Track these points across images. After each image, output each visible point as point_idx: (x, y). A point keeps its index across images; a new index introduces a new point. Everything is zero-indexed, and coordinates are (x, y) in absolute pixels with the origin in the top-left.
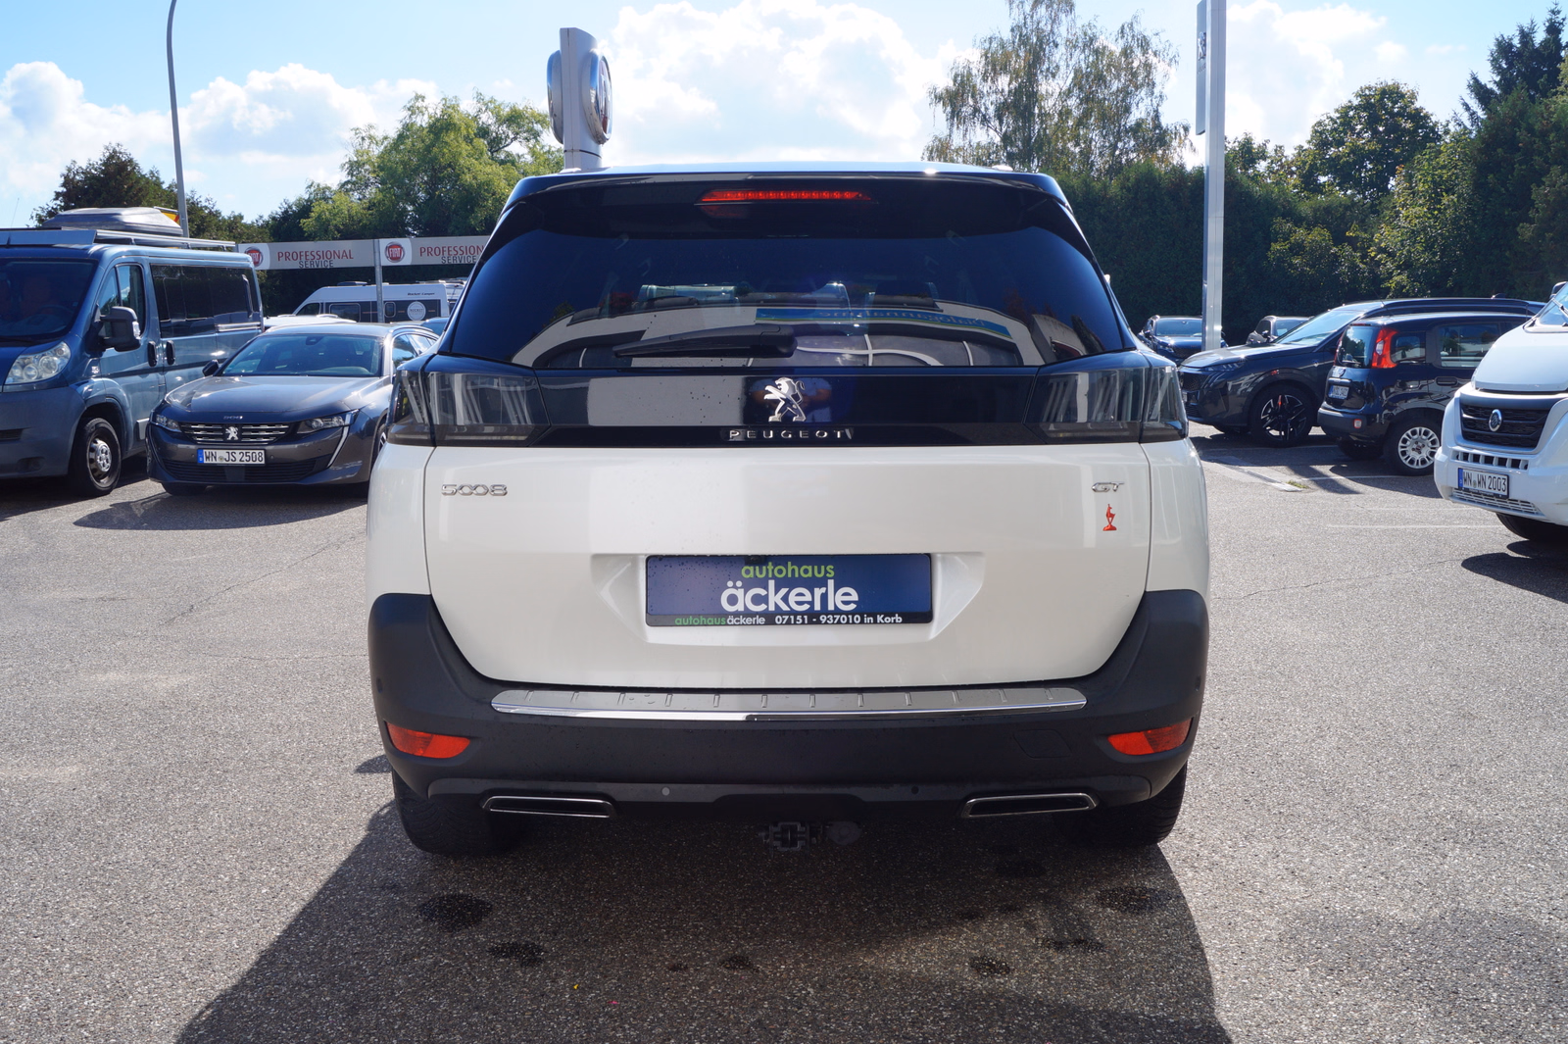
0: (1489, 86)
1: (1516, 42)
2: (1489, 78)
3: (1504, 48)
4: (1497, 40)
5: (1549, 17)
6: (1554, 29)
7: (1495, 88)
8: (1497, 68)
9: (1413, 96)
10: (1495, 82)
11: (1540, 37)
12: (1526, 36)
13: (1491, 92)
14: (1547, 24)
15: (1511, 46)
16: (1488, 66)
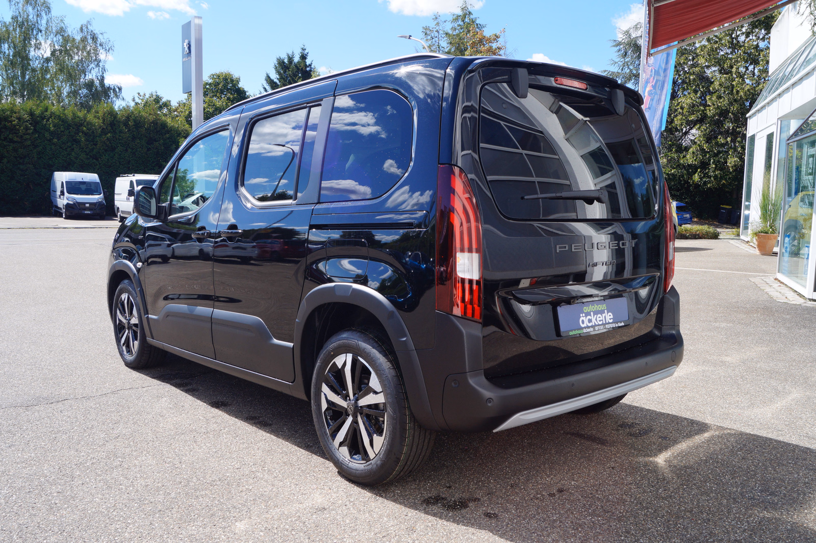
0: (275, 81)
1: (286, 61)
2: (275, 77)
3: (281, 63)
4: (278, 59)
5: (301, 51)
6: (304, 57)
7: (278, 82)
8: (278, 72)
9: (238, 81)
10: (278, 79)
11: (297, 59)
12: (291, 59)
13: (276, 83)
14: (300, 54)
15: (283, 62)
16: (274, 71)
